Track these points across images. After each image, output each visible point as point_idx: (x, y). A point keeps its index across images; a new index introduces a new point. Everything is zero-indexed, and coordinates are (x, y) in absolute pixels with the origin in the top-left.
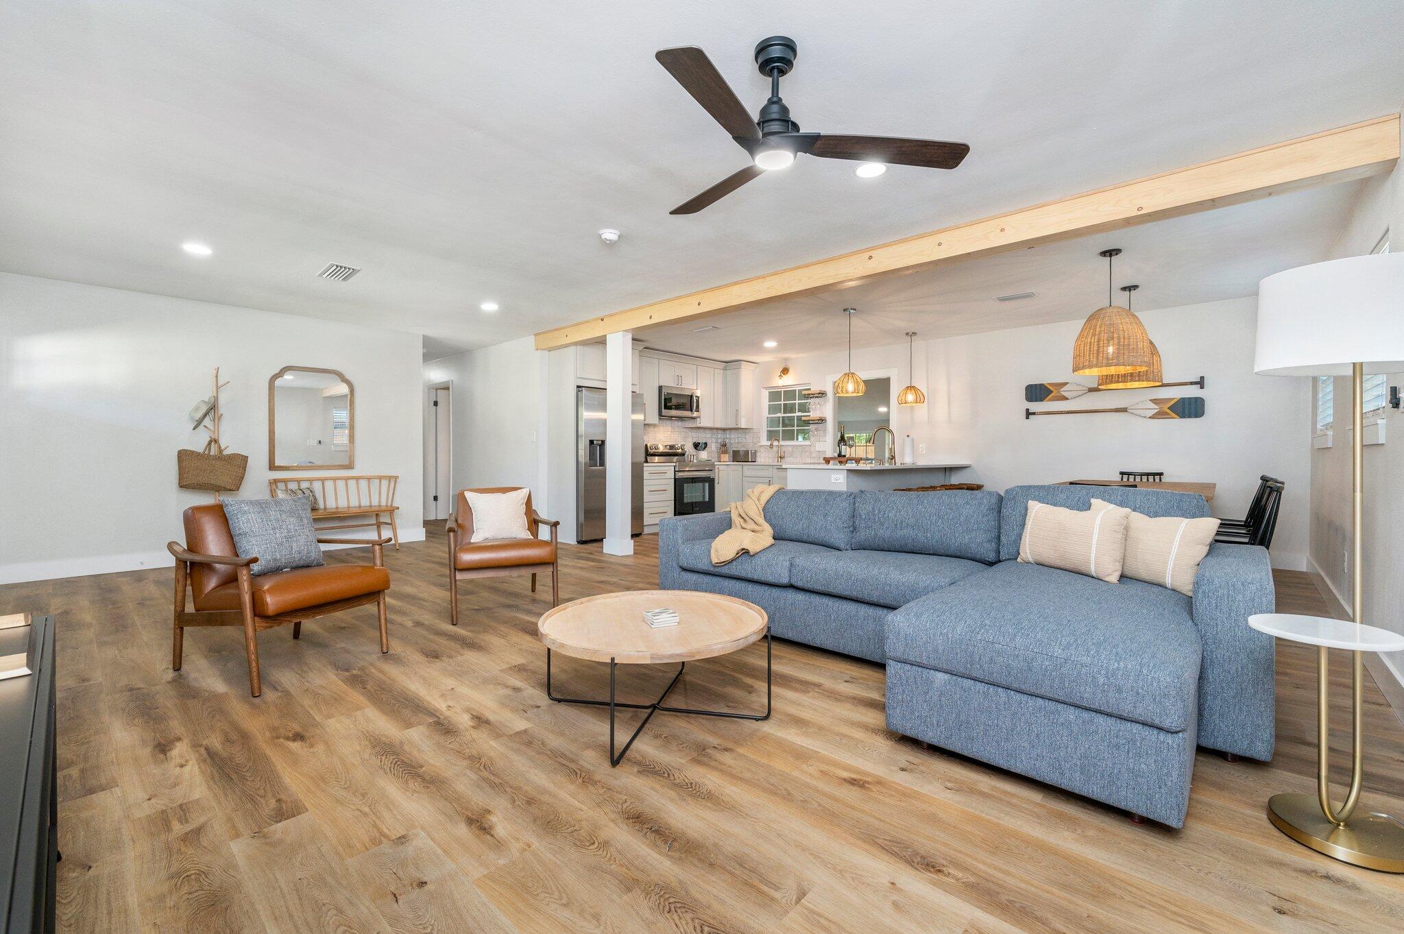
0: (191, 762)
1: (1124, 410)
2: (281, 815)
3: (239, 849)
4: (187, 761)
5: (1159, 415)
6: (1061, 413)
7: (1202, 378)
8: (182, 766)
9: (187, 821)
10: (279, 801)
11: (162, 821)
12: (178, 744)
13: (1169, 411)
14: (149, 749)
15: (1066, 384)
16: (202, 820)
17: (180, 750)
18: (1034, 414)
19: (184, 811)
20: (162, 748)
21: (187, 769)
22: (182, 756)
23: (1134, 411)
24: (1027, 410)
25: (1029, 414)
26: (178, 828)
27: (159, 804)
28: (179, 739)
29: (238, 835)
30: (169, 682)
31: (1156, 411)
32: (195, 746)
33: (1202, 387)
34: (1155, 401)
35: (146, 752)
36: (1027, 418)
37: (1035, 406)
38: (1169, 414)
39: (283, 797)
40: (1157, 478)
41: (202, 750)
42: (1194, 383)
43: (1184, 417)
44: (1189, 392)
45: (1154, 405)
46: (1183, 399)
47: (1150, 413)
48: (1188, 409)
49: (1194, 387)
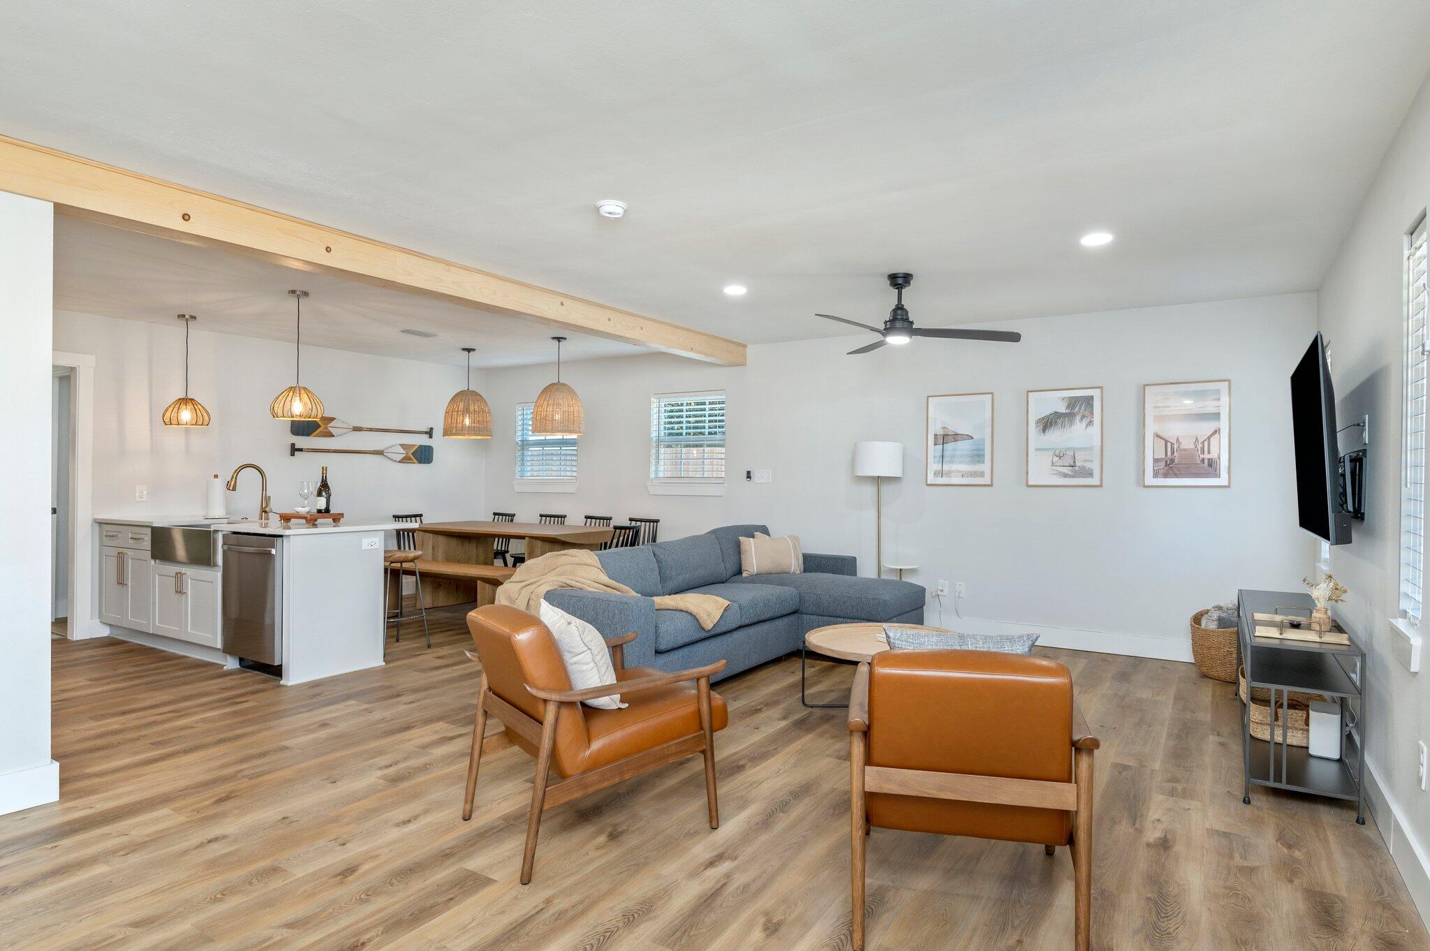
0: (1152, 819)
1: (380, 453)
2: (1126, 768)
3: (1157, 765)
4: (1153, 822)
5: (405, 460)
6: (328, 451)
7: (431, 429)
8: (1159, 820)
9: (1173, 788)
10: (1120, 773)
11: (1185, 794)
12: (1151, 840)
13: (411, 456)
14: (1175, 848)
15: (333, 419)
16: (1165, 784)
17: (1152, 835)
18: (301, 450)
19: (1172, 793)
20: (1165, 844)
21: (1156, 817)
22: (1155, 828)
23: (389, 455)
24: (293, 445)
25: (294, 450)
26: (1180, 787)
27: (1185, 804)
28: (1148, 845)
29: (1153, 770)
31: (404, 455)
32: (1140, 831)
33: (431, 437)
34: (403, 446)
35: (1179, 848)
36: (293, 455)
37: (301, 441)
38: (411, 459)
39: (1117, 773)
40: (418, 519)
41: (1137, 825)
42: (426, 433)
43: (420, 462)
44: (423, 440)
45: (402, 451)
46: (421, 446)
47: (400, 457)
48: (423, 455)
49: (427, 436)
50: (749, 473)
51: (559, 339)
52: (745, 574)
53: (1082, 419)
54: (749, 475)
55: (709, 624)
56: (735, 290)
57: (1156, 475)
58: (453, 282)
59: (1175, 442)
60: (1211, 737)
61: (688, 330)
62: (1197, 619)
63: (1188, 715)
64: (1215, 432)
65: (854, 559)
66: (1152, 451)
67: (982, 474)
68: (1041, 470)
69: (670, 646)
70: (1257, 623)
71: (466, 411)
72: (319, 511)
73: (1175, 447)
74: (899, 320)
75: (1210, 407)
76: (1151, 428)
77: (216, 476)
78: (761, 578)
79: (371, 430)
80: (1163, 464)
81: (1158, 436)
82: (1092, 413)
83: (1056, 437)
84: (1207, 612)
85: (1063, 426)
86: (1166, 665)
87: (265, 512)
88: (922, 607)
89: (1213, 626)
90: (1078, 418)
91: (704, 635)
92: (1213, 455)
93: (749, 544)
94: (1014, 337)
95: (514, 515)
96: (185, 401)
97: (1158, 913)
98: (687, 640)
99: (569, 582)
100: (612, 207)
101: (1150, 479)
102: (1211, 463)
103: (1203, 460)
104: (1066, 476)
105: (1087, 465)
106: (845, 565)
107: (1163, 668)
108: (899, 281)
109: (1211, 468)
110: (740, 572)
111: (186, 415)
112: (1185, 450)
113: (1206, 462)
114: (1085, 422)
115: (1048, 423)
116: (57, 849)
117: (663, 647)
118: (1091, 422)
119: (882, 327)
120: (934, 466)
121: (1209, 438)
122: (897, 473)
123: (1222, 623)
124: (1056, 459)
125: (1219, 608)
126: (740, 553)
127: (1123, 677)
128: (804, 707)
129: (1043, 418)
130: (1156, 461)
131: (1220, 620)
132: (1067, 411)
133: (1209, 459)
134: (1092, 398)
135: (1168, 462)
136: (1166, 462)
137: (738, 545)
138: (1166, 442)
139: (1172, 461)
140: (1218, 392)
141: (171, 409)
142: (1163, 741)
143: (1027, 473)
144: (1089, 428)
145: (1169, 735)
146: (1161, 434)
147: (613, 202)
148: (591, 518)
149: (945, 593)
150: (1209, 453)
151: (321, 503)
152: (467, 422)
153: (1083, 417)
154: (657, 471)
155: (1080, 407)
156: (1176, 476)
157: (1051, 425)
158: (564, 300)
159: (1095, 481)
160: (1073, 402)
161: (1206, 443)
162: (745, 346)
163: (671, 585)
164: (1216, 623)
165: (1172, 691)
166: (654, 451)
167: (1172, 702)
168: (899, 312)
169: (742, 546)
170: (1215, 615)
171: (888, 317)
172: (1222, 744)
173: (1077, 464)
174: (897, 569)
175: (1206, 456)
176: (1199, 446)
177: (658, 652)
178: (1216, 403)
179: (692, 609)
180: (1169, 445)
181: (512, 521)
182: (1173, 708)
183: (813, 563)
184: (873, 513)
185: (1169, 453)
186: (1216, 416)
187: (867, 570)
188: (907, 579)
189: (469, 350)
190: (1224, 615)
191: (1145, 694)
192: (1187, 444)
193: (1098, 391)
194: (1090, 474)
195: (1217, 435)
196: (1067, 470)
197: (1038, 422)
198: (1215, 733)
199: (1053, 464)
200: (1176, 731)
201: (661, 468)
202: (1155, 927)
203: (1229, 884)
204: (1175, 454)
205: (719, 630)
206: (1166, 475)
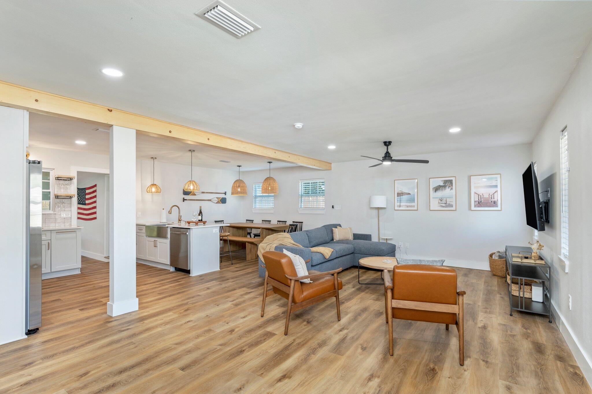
1: (210, 200)
2: (470, 304)
3: (480, 304)
5: (218, 202)
6: (194, 200)
7: (226, 192)
8: (482, 320)
11: (490, 313)
12: (480, 326)
13: (220, 201)
14: (488, 329)
15: (195, 190)
16: (483, 310)
17: (480, 325)
18: (186, 200)
19: (486, 312)
20: (484, 327)
22: (481, 323)
23: (213, 201)
24: (184, 198)
25: (184, 200)
26: (488, 310)
27: (490, 315)
28: (479, 328)
29: (479, 305)
30: (470, 357)
32: (476, 324)
33: (226, 195)
37: (186, 197)
38: (220, 202)
41: (475, 322)
42: (224, 193)
43: (222, 203)
44: (223, 196)
45: (217, 199)
46: (223, 198)
47: (216, 202)
48: (223, 201)
49: (224, 195)
50: (333, 206)
51: (270, 162)
52: (334, 240)
53: (449, 188)
54: (333, 207)
55: (327, 257)
56: (332, 147)
57: (475, 206)
58: (244, 147)
59: (482, 195)
60: (498, 295)
61: (313, 159)
62: (491, 256)
63: (489, 288)
64: (496, 192)
65: (370, 235)
66: (474, 198)
67: (414, 206)
68: (435, 205)
69: (316, 264)
70: (513, 257)
71: (239, 186)
72: (199, 220)
73: (482, 197)
74: (387, 157)
75: (494, 184)
76: (473, 190)
77: (163, 209)
78: (340, 242)
79: (207, 193)
80: (478, 203)
81: (476, 193)
82: (452, 185)
83: (440, 194)
84: (494, 253)
85: (442, 190)
86: (480, 271)
87: (180, 221)
88: (395, 251)
89: (497, 258)
90: (447, 187)
91: (326, 260)
92: (495, 200)
93: (336, 231)
94: (427, 162)
95: (253, 221)
96: (153, 185)
97: (484, 347)
98: (321, 262)
99: (282, 243)
100: (299, 125)
101: (473, 208)
102: (495, 202)
103: (492, 201)
104: (443, 207)
105: (451, 203)
106: (367, 237)
107: (479, 272)
108: (387, 144)
109: (495, 204)
110: (333, 240)
111: (154, 189)
112: (485, 198)
113: (493, 202)
114: (450, 188)
115: (437, 189)
116: (144, 324)
117: (314, 264)
118: (452, 188)
119: (382, 159)
120: (397, 204)
121: (494, 194)
122: (385, 207)
123: (500, 257)
124: (440, 201)
125: (499, 252)
126: (332, 233)
127: (466, 275)
128: (359, 284)
129: (435, 187)
130: (475, 202)
131: (499, 256)
132: (443, 185)
133: (494, 201)
134: (452, 180)
135: (480, 202)
136: (479, 202)
137: (332, 231)
138: (479, 195)
139: (481, 202)
140: (496, 178)
141: (149, 187)
142: (481, 296)
143: (430, 206)
144: (451, 190)
145: (484, 294)
146: (476, 192)
147: (299, 123)
148: (280, 221)
149: (402, 247)
150: (494, 199)
151: (200, 218)
152: (239, 190)
153: (449, 187)
154: (301, 206)
155: (448, 183)
156: (481, 206)
157: (438, 190)
158: (275, 151)
159: (454, 208)
160: (445, 182)
161: (493, 195)
162: (331, 164)
163: (312, 244)
164: (498, 257)
165: (483, 280)
166: (300, 199)
167: (483, 283)
168: (387, 154)
169: (333, 231)
170: (498, 254)
171: (383, 155)
172: (502, 297)
173: (447, 203)
174: (385, 239)
175: (493, 200)
176: (490, 197)
177: (312, 266)
178: (496, 182)
179: (322, 252)
180: (480, 196)
181: (252, 222)
182: (484, 286)
183: (357, 237)
184: (377, 220)
185: (480, 199)
186: (496, 186)
187: (375, 239)
188: (389, 242)
189: (239, 166)
190: (500, 254)
191: (474, 281)
192: (486, 196)
193: (454, 178)
194: (452, 206)
195: (496, 193)
196: (444, 205)
197: (433, 189)
198: (499, 294)
199: (439, 203)
200: (485, 293)
201: (302, 205)
202: (483, 351)
203: (507, 339)
204: (482, 199)
205: (330, 259)
206: (479, 207)
